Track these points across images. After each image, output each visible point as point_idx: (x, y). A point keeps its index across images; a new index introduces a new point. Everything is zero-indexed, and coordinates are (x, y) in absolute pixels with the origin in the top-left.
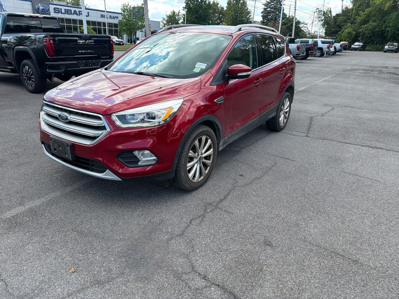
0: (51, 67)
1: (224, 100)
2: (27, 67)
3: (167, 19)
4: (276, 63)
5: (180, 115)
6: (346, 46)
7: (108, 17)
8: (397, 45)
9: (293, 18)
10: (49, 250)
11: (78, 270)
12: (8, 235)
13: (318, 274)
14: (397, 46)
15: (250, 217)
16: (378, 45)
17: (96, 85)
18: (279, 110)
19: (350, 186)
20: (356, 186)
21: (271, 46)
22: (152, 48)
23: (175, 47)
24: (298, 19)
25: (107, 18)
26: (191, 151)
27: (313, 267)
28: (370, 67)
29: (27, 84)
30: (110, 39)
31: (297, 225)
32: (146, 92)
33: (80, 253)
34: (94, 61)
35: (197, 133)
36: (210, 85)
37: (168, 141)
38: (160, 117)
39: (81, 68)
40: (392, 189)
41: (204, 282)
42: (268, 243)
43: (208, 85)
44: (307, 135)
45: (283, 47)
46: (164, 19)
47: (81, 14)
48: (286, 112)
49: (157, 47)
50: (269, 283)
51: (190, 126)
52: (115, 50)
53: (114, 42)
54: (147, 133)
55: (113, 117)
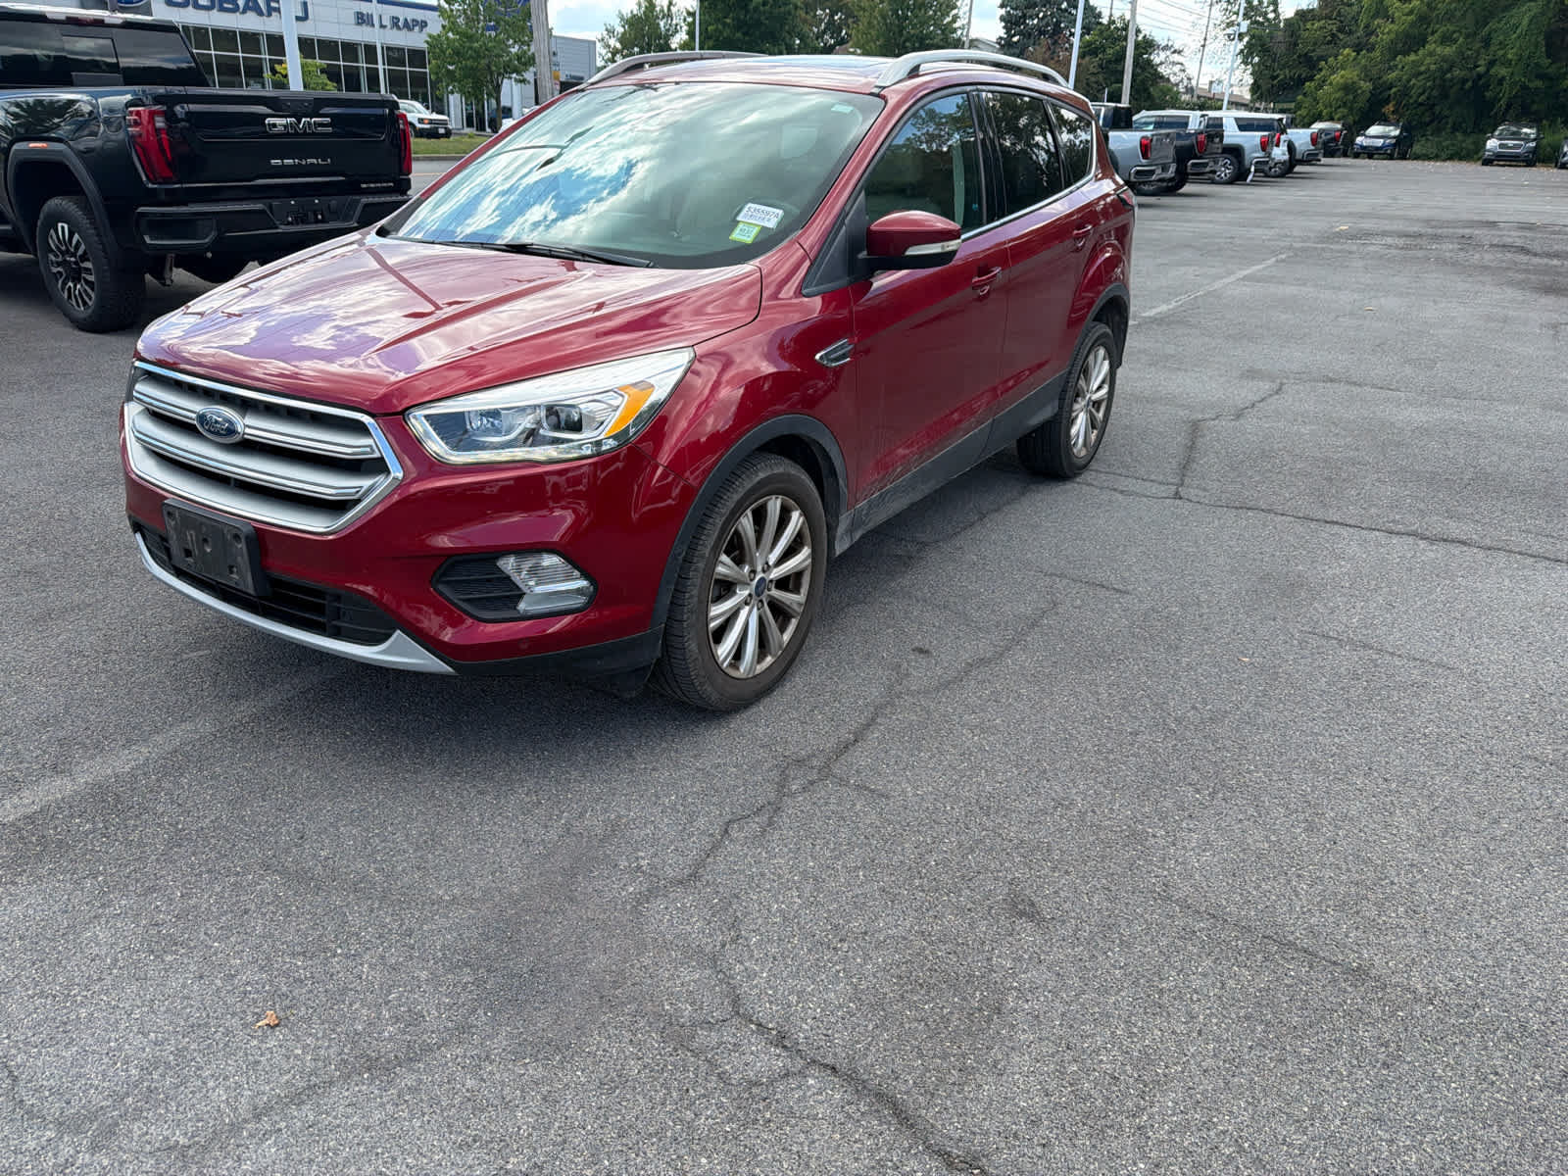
0: (162, 226)
1: (854, 354)
2: (63, 228)
3: (622, 30)
4: (1057, 207)
5: (678, 413)
6: (1335, 139)
7: (384, 23)
8: (1532, 136)
9: (1127, 26)
10: (176, 944)
11: (292, 1018)
12: (12, 889)
13: (1214, 1021)
14: (1534, 140)
15: (952, 808)
16: (1459, 136)
17: (342, 297)
18: (1068, 393)
19: (1343, 689)
20: (1365, 688)
21: (1039, 139)
22: (563, 148)
23: (654, 142)
24: (1146, 31)
25: (382, 26)
26: (724, 558)
27: (1195, 997)
28: (1427, 222)
29: (66, 295)
30: (396, 112)
31: (1135, 837)
32: (542, 324)
33: (299, 954)
34: (334, 202)
35: (748, 485)
36: (799, 293)
37: (635, 516)
38: (602, 423)
39: (282, 229)
40: (1502, 697)
41: (779, 1055)
42: (1022, 908)
43: (791, 293)
44: (1177, 493)
45: (1087, 141)
46: (610, 32)
47: (278, 10)
48: (1094, 403)
49: (582, 142)
50: (1027, 1057)
51: (718, 459)
52: (418, 159)
53: (411, 124)
54: (548, 488)
55: (413, 420)
